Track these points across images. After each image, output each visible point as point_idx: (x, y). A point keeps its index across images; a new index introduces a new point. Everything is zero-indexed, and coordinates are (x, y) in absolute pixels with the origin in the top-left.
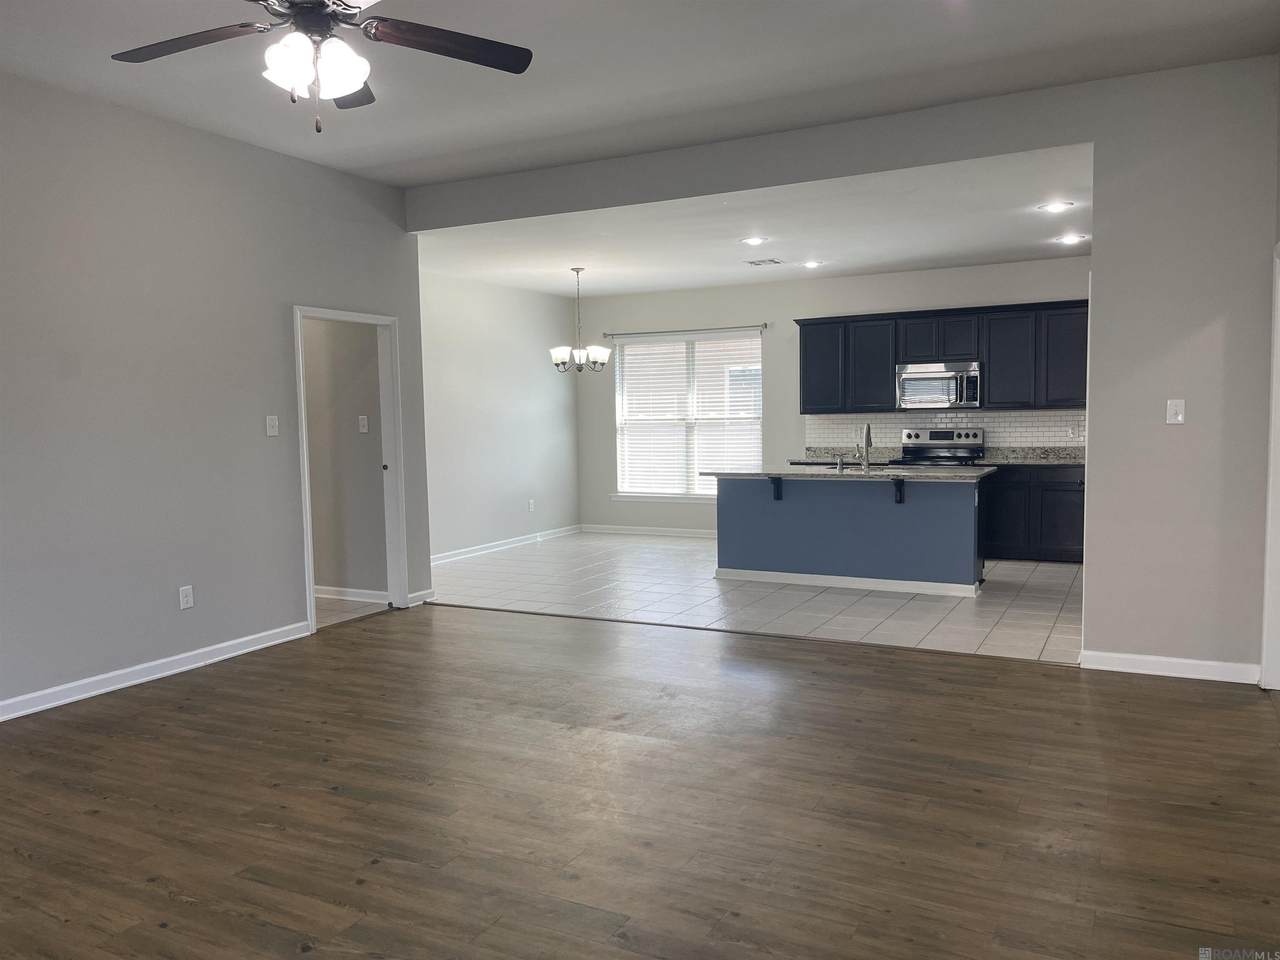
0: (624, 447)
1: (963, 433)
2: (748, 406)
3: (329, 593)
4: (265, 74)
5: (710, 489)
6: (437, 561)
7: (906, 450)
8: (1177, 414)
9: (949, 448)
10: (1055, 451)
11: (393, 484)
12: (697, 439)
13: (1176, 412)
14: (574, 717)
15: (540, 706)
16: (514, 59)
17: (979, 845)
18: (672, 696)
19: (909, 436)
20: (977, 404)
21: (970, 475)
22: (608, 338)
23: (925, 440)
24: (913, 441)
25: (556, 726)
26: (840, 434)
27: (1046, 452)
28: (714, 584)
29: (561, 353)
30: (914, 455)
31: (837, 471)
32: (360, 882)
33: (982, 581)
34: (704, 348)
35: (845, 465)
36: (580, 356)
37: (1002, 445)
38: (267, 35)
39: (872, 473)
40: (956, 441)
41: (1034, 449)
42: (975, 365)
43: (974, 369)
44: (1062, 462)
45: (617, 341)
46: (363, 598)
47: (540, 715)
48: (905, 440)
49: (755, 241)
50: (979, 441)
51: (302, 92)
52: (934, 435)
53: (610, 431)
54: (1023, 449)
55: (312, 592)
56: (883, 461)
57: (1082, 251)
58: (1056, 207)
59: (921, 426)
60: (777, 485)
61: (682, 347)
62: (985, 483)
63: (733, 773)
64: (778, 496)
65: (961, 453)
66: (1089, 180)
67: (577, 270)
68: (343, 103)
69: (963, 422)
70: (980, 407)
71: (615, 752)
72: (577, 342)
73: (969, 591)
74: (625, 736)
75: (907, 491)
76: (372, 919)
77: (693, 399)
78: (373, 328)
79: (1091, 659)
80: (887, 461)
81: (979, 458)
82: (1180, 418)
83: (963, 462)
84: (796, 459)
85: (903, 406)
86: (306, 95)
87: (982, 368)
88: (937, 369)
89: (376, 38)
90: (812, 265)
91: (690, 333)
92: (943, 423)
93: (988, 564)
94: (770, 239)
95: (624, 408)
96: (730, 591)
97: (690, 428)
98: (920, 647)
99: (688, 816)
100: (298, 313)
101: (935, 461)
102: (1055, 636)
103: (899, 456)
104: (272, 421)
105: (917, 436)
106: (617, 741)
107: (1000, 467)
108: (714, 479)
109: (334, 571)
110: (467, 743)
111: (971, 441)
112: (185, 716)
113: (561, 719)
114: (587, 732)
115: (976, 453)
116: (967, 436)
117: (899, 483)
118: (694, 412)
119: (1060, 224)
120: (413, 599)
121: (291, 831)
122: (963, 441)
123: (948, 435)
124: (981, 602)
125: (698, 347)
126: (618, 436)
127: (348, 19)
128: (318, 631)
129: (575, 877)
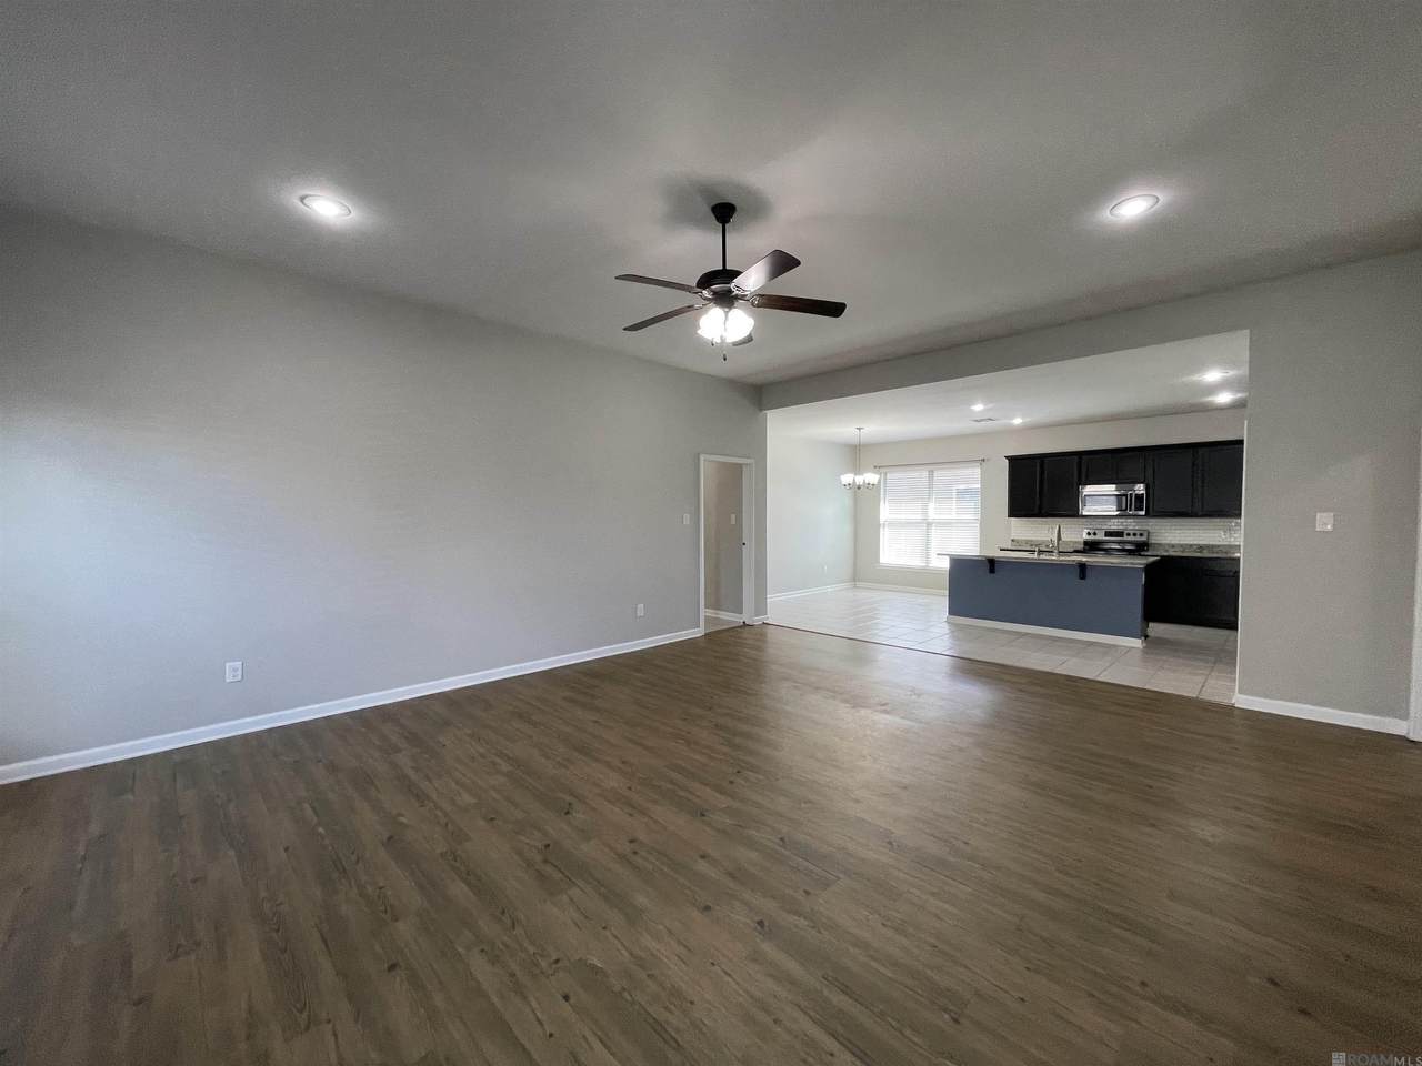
0: (885, 536)
1: (1132, 532)
2: (969, 512)
3: (711, 613)
4: (699, 332)
5: (945, 564)
6: (771, 598)
7: (1086, 543)
8: (1326, 524)
9: (1119, 543)
10: (1210, 548)
11: (748, 554)
12: (934, 532)
13: (1325, 522)
14: (856, 701)
15: (834, 692)
16: (835, 309)
17: (1153, 826)
18: (919, 695)
19: (1089, 534)
20: (1143, 513)
21: (1139, 562)
22: (877, 468)
23: (1101, 536)
24: (1092, 537)
25: (843, 705)
26: (1038, 531)
27: (1201, 548)
28: (946, 625)
29: (847, 478)
30: (1091, 547)
31: (1035, 556)
32: (731, 782)
33: (1146, 637)
34: (941, 475)
35: (1040, 552)
36: (860, 480)
37: (1164, 542)
38: (703, 310)
39: (1061, 558)
40: (1126, 538)
41: (1191, 546)
42: (1142, 486)
43: (1140, 489)
44: (1215, 555)
45: (882, 470)
46: (729, 618)
47: (834, 698)
48: (1085, 536)
49: (978, 407)
50: (1144, 538)
51: (717, 340)
52: (1108, 534)
53: (876, 526)
54: (1182, 546)
55: (704, 612)
56: (1069, 550)
57: (1239, 405)
58: (1213, 376)
59: (1099, 527)
60: (992, 563)
61: (926, 474)
62: (1149, 569)
63: (961, 750)
64: (992, 570)
65: (1128, 547)
66: (1246, 355)
67: (859, 429)
68: (736, 344)
69: (1130, 525)
70: (1147, 514)
71: (881, 727)
72: (857, 470)
73: (1137, 643)
74: (887, 716)
75: (1088, 573)
76: (736, 805)
77: (932, 506)
78: (741, 465)
79: (1242, 701)
80: (1072, 550)
81: (1144, 550)
82: (1329, 527)
83: (1130, 553)
84: (1005, 547)
85: (1084, 513)
86: (719, 341)
87: (1147, 489)
88: (1110, 489)
89: (758, 306)
90: (1018, 421)
91: (932, 464)
92: (1115, 525)
93: (1151, 625)
94: (990, 406)
95: (886, 512)
96: (956, 630)
97: (929, 525)
98: (1099, 679)
99: (932, 775)
100: (702, 458)
101: (1108, 552)
102: (1211, 682)
103: (1081, 547)
104: (687, 517)
105: (1095, 534)
106: (884, 720)
107: (1163, 557)
108: (947, 559)
109: (715, 602)
110: (788, 708)
111: (1138, 538)
112: (639, 675)
113: (846, 701)
114: (863, 712)
115: (1141, 548)
116: (1135, 535)
117: (1082, 567)
118: (932, 514)
119: (1214, 389)
120: (757, 621)
121: (692, 746)
122: (1131, 538)
123: (1120, 534)
124: (1146, 651)
125: (935, 474)
126: (881, 529)
127: (743, 297)
128: (706, 635)
129: (857, 801)
